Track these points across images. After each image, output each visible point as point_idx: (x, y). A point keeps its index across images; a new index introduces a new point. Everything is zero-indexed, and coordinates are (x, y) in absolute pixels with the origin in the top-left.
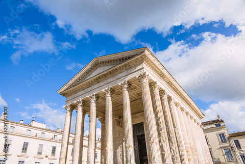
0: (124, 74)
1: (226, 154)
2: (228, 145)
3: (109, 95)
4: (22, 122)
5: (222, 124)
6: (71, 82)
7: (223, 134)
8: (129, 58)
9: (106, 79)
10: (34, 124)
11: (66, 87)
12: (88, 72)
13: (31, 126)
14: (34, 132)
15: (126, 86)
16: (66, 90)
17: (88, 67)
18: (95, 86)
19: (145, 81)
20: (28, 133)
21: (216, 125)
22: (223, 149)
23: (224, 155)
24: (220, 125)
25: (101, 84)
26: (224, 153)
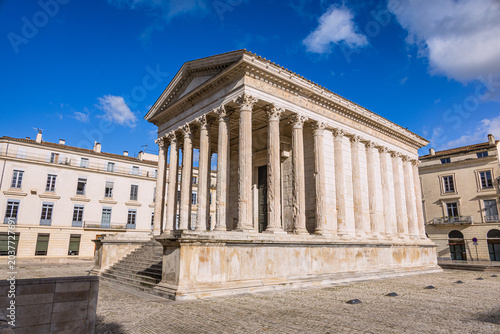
0: (222, 92)
1: (485, 209)
2: (495, 193)
3: (204, 127)
4: (126, 154)
5: (490, 153)
6: (159, 104)
7: (488, 173)
8: (227, 66)
9: (202, 100)
10: (145, 156)
11: (154, 111)
12: (181, 86)
13: (138, 161)
14: (144, 169)
15: (224, 114)
16: (155, 115)
17: (178, 78)
18: (189, 112)
19: (244, 108)
20: (136, 171)
21: (479, 155)
22: (482, 201)
23: (481, 211)
24: (486, 154)
25: (196, 108)
26: (483, 207)
